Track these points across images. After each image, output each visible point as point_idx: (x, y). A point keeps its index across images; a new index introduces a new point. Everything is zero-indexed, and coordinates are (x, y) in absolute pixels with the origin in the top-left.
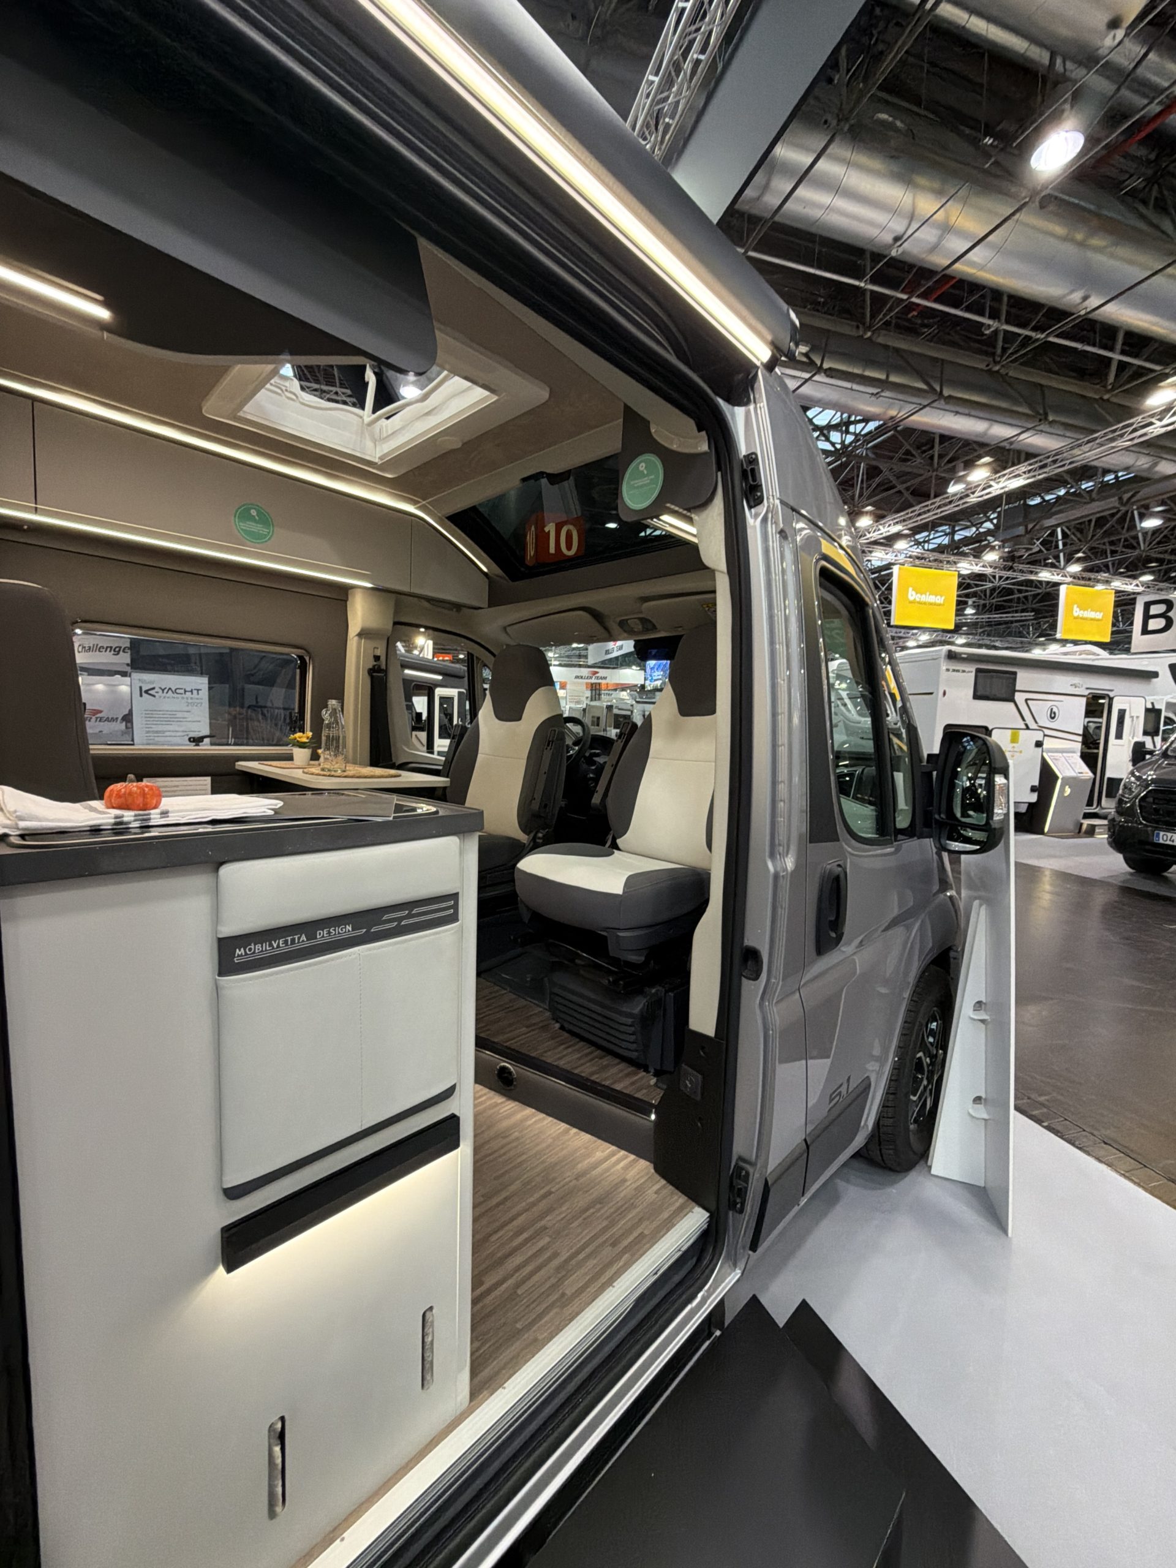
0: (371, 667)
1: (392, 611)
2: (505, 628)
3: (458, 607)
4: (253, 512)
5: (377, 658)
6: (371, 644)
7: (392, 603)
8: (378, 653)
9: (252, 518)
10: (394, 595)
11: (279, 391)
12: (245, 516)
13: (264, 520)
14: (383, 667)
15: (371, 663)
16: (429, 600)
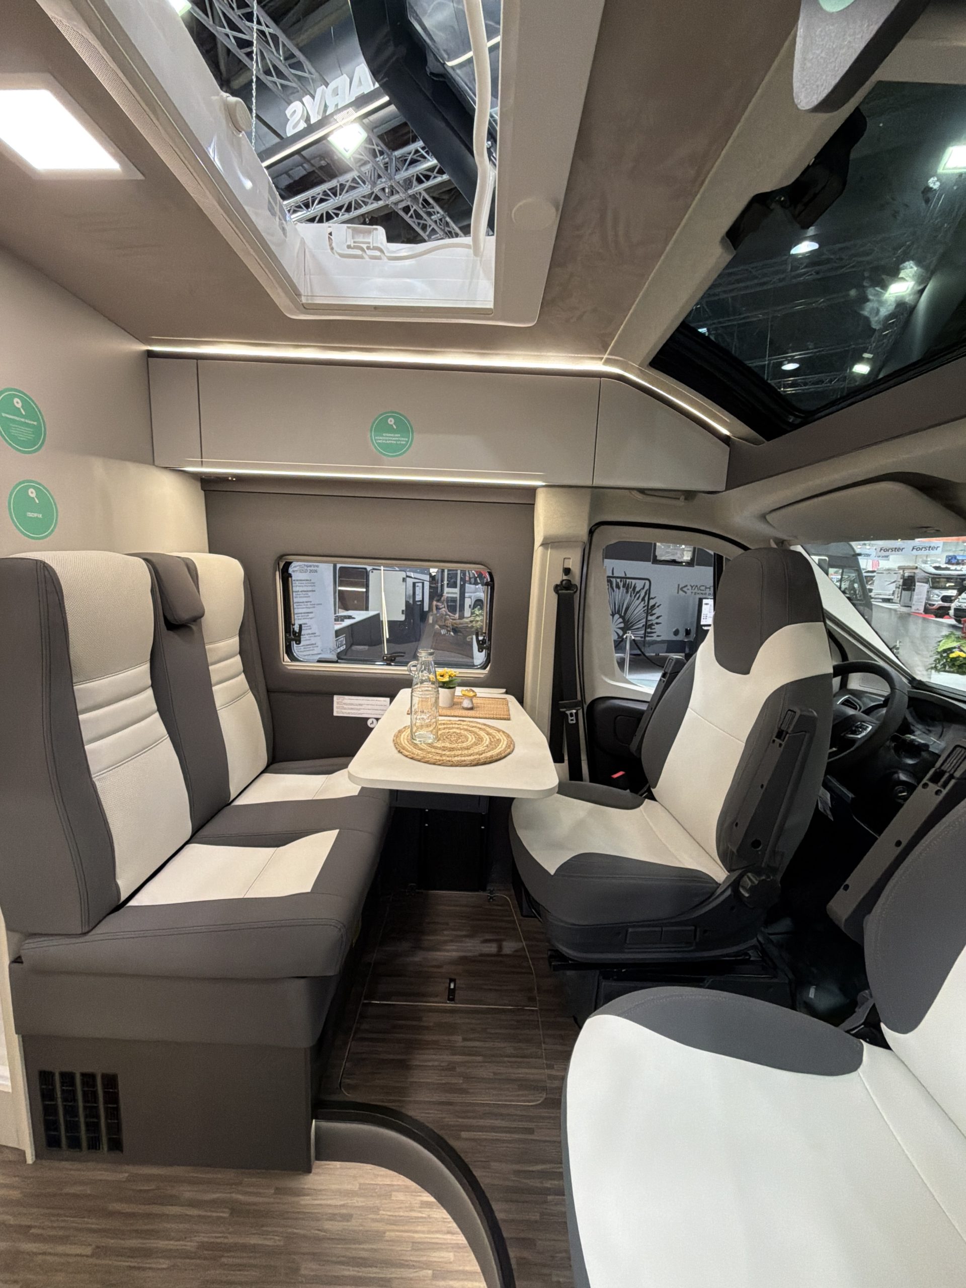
0: (559, 583)
1: (586, 509)
2: (763, 517)
3: (689, 495)
4: (391, 421)
5: (567, 571)
6: (560, 555)
7: (588, 500)
8: (569, 564)
9: (390, 429)
10: (590, 489)
11: (359, 252)
12: (382, 427)
13: (403, 427)
14: (576, 581)
15: (559, 577)
16: (642, 491)
